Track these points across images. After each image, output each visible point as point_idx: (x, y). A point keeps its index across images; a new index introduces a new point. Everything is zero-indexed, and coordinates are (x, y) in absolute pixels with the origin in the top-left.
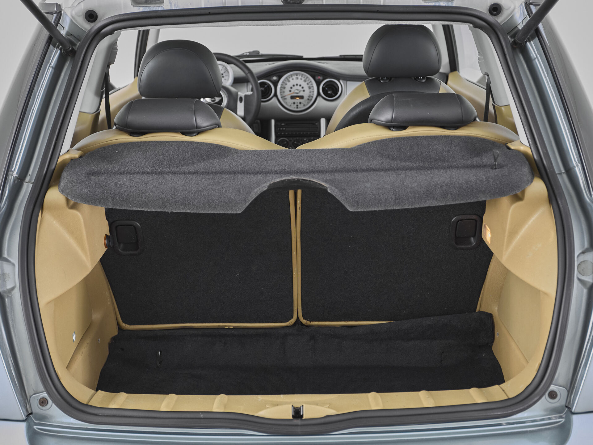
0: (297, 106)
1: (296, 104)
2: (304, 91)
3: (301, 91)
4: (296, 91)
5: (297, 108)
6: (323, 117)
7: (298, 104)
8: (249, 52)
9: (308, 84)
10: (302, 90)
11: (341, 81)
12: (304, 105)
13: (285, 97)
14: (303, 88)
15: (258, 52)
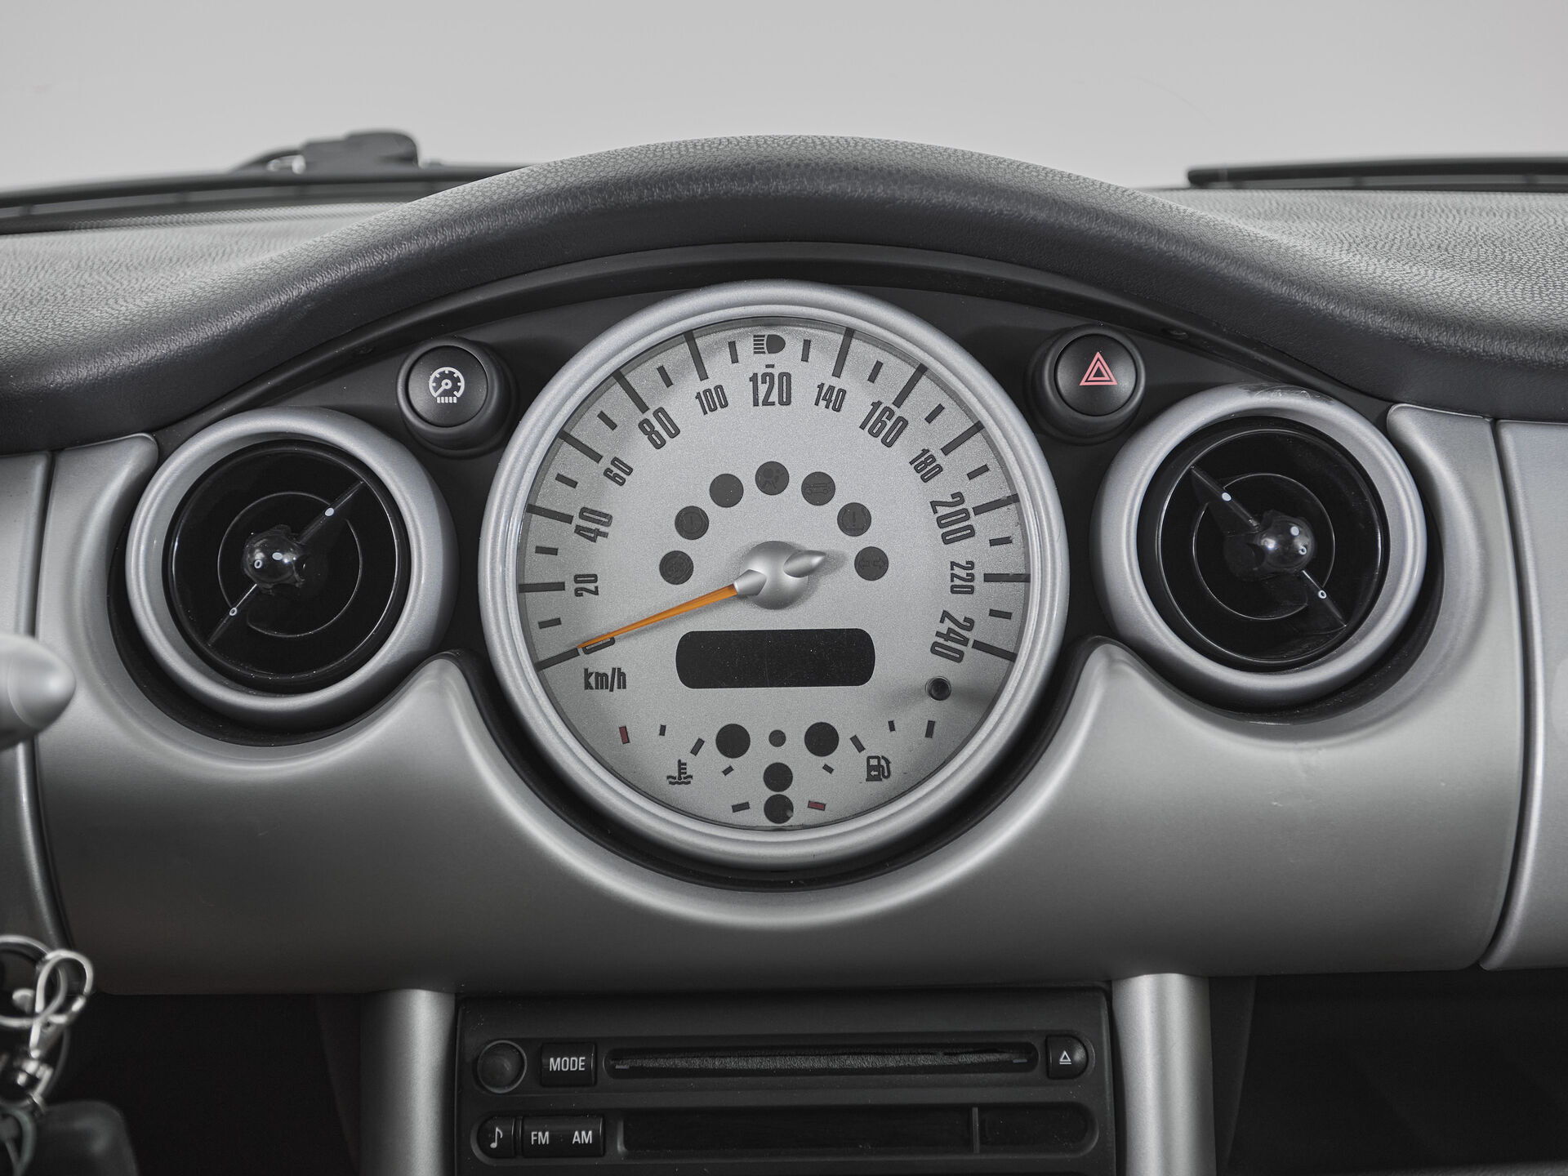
0: (778, 776)
1: (760, 755)
2: (872, 564)
3: (830, 562)
4: (761, 569)
5: (778, 810)
6: (1158, 964)
7: (795, 754)
8: (311, 150)
9: (926, 466)
10: (852, 546)
11: (1408, 420)
12: (878, 770)
13: (603, 661)
14: (855, 519)
15: (403, 147)
